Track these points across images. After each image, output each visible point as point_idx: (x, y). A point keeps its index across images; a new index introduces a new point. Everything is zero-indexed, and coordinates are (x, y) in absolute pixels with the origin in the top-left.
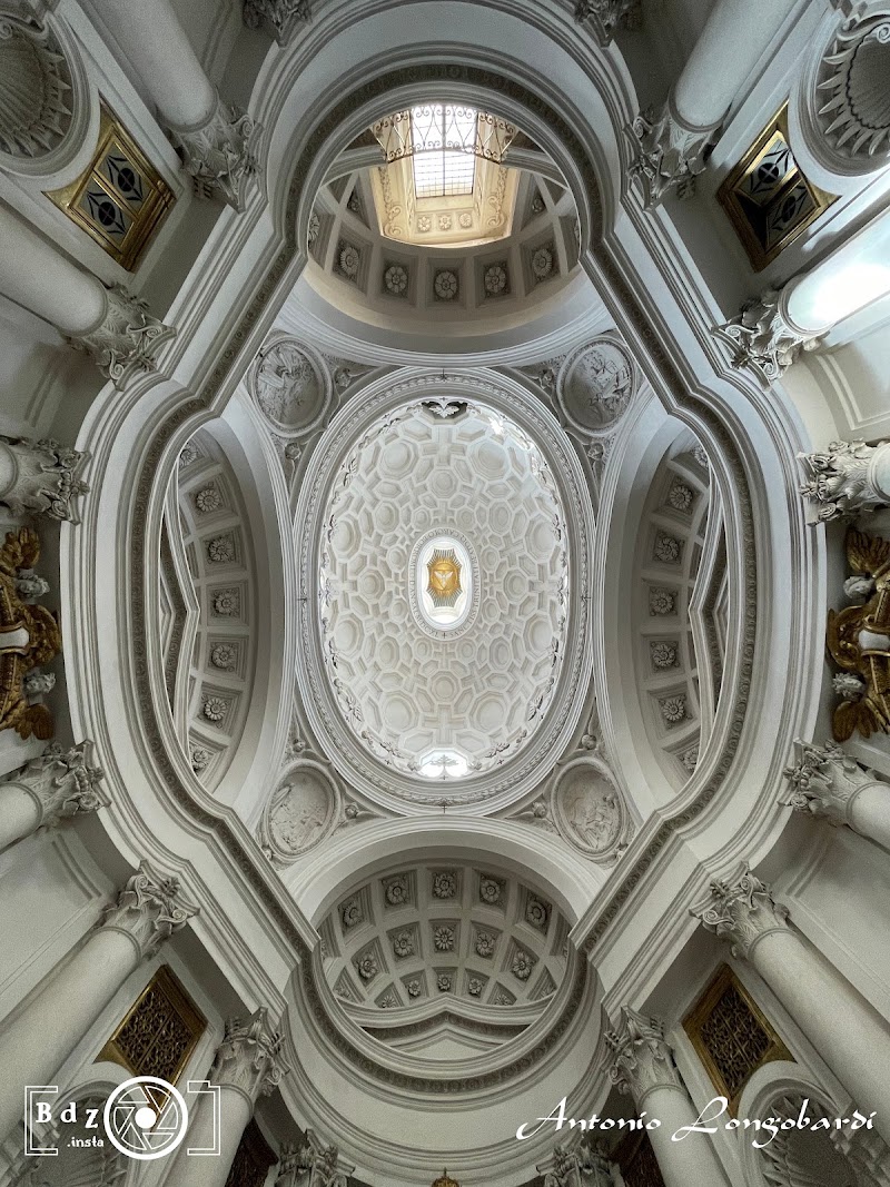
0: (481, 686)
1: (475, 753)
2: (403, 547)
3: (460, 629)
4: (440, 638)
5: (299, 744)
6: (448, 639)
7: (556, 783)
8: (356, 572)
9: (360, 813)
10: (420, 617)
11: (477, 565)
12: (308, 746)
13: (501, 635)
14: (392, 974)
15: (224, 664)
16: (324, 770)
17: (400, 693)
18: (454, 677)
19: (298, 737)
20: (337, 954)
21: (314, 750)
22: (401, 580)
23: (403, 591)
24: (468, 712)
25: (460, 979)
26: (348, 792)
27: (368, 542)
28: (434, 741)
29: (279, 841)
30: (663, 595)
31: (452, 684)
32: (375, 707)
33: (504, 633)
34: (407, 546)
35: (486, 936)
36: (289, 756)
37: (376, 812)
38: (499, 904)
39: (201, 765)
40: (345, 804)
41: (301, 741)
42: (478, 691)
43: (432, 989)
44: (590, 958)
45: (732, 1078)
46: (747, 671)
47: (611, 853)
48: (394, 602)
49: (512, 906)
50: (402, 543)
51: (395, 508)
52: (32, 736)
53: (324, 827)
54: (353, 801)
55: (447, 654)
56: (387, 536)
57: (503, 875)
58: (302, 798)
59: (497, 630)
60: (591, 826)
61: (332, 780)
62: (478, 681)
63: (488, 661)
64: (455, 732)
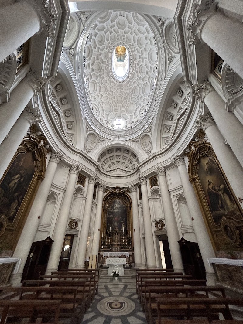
0: (129, 100)
1: (126, 120)
2: (107, 51)
3: (125, 81)
4: (119, 83)
5: (88, 129)
6: (121, 84)
7: (141, 137)
8: (92, 65)
9: (102, 140)
10: (113, 76)
11: (132, 58)
12: (90, 129)
13: (136, 85)
14: (110, 162)
15: (68, 116)
16: (94, 132)
17: (108, 102)
18: (122, 96)
19: (88, 127)
20: (101, 161)
21: (91, 129)
22: (107, 64)
23: (108, 68)
24: (125, 107)
25: (120, 163)
26: (100, 136)
27: (95, 51)
28: (117, 116)
29: (88, 147)
30: (175, 104)
31: (122, 98)
32: (102, 107)
33: (137, 85)
34: (108, 50)
35: (125, 158)
36: (87, 132)
37: (105, 139)
38: (128, 154)
39: (72, 139)
40: (99, 138)
41: (89, 128)
42: (128, 102)
43: (116, 164)
44: (140, 168)
45: (152, 185)
46: (178, 136)
47: (148, 152)
48: (105, 73)
49: (130, 154)
50: (106, 49)
51: (104, 35)
52: (49, 153)
53: (96, 143)
54: (100, 138)
55: (121, 88)
56: (101, 47)
57: (129, 150)
58: (91, 138)
59: (135, 83)
60: (146, 145)
61: (96, 135)
62: (129, 98)
63: (132, 93)
64: (122, 113)
